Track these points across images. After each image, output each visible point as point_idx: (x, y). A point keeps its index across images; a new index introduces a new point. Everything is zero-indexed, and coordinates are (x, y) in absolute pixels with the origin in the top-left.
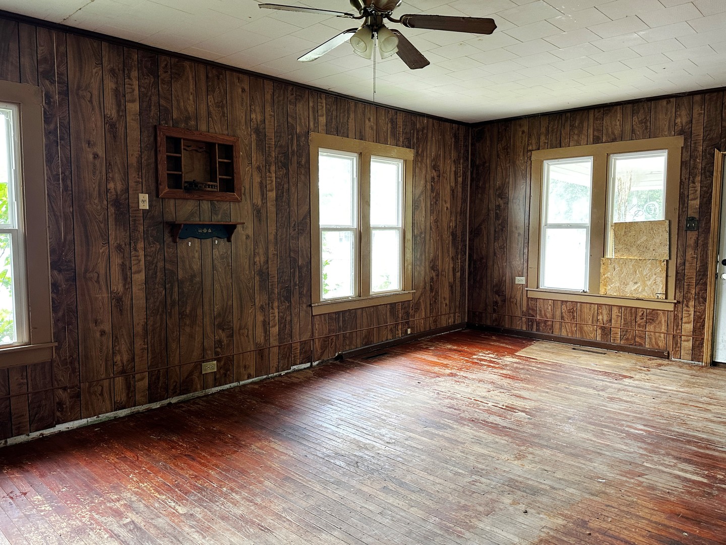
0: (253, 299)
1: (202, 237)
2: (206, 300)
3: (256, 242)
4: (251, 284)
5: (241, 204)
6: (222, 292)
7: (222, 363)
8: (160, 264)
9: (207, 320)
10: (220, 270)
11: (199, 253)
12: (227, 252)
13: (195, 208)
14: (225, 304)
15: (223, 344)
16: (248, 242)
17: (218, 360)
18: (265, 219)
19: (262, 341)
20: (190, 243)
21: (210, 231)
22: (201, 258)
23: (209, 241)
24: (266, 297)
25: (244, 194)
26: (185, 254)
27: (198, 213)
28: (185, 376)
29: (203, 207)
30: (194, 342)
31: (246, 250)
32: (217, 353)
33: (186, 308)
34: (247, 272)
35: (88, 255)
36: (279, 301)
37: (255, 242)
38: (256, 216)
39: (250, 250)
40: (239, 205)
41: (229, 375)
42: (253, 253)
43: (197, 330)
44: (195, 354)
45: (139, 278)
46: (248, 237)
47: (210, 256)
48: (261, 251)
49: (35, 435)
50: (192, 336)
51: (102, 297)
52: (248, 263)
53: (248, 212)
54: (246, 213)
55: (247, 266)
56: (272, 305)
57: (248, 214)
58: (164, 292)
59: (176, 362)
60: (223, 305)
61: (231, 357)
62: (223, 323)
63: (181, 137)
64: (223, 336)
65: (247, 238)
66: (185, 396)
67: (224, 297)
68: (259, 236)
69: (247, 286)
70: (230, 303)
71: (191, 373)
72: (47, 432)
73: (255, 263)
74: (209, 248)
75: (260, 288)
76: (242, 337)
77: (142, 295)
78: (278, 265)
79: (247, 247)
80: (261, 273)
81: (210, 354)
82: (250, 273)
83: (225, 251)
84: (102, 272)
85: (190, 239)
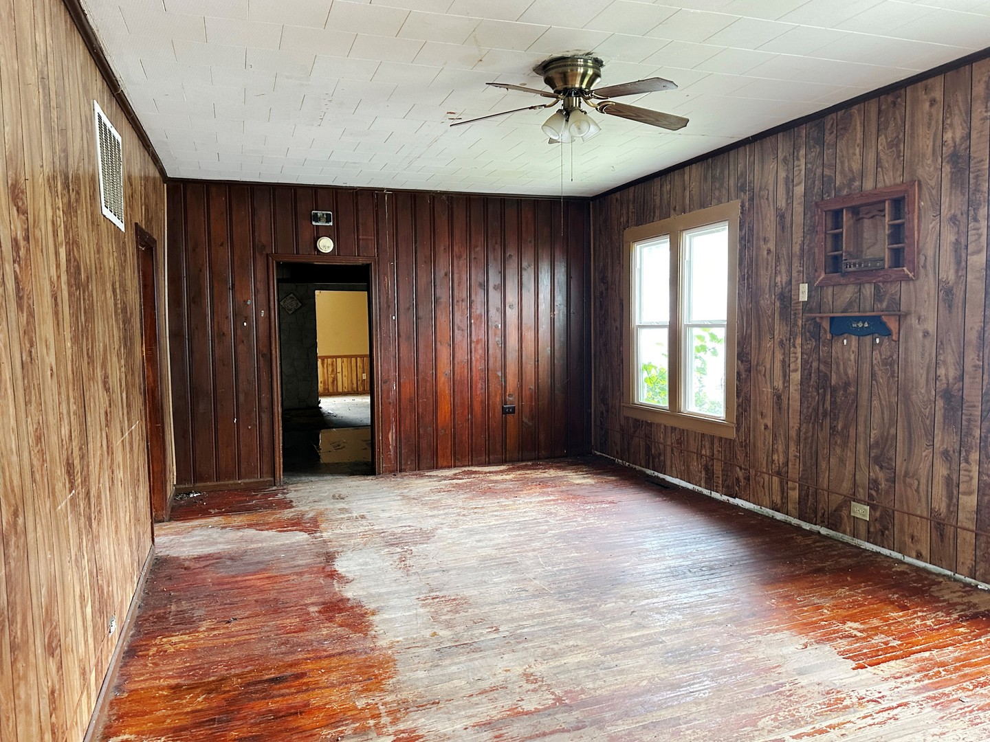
0: (930, 435)
1: (861, 333)
2: (861, 419)
3: (942, 343)
4: (928, 409)
5: (918, 283)
6: (883, 413)
7: (878, 514)
8: (815, 364)
9: (861, 447)
10: (881, 381)
11: (856, 355)
12: (891, 356)
13: (855, 295)
14: (886, 430)
15: (880, 487)
16: (927, 342)
17: (873, 508)
18: (960, 305)
19: (943, 509)
20: (845, 341)
21: (866, 325)
22: (857, 362)
23: (868, 339)
24: (956, 439)
25: (925, 267)
26: (840, 355)
27: (858, 300)
28: (834, 508)
29: (864, 292)
30: (845, 470)
31: (923, 355)
32: (870, 496)
33: (838, 423)
34: (923, 391)
35: (759, 349)
36: (983, 452)
37: (939, 344)
38: (944, 300)
39: (930, 355)
40: (915, 286)
41: (887, 536)
42: (934, 360)
43: (848, 455)
44: (845, 484)
45: (796, 377)
46: (926, 334)
47: (868, 359)
48: (950, 359)
49: (725, 498)
50: (842, 461)
51: (767, 391)
52: (924, 376)
53: (928, 294)
54: (926, 296)
55: (923, 381)
56: (967, 455)
57: (929, 297)
58: (817, 398)
59: (825, 486)
60: (883, 432)
61: (890, 511)
62: (881, 458)
63: (842, 207)
64: (880, 476)
65: (924, 336)
66: (834, 532)
67: (885, 421)
68: (946, 333)
69: (921, 412)
70: (893, 431)
71: (839, 508)
72: (732, 500)
73: (937, 378)
74: (868, 349)
75: (945, 422)
76: (908, 489)
77: (798, 397)
78: (985, 388)
79: (923, 350)
80: (947, 395)
81: (861, 493)
82: (928, 391)
83: (889, 354)
84: (768, 366)
85: (846, 335)
